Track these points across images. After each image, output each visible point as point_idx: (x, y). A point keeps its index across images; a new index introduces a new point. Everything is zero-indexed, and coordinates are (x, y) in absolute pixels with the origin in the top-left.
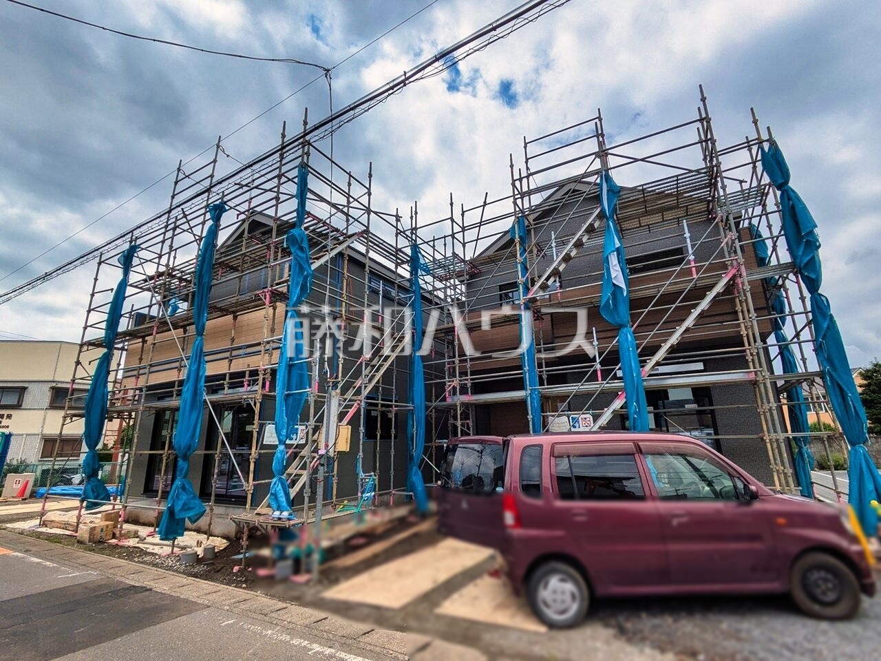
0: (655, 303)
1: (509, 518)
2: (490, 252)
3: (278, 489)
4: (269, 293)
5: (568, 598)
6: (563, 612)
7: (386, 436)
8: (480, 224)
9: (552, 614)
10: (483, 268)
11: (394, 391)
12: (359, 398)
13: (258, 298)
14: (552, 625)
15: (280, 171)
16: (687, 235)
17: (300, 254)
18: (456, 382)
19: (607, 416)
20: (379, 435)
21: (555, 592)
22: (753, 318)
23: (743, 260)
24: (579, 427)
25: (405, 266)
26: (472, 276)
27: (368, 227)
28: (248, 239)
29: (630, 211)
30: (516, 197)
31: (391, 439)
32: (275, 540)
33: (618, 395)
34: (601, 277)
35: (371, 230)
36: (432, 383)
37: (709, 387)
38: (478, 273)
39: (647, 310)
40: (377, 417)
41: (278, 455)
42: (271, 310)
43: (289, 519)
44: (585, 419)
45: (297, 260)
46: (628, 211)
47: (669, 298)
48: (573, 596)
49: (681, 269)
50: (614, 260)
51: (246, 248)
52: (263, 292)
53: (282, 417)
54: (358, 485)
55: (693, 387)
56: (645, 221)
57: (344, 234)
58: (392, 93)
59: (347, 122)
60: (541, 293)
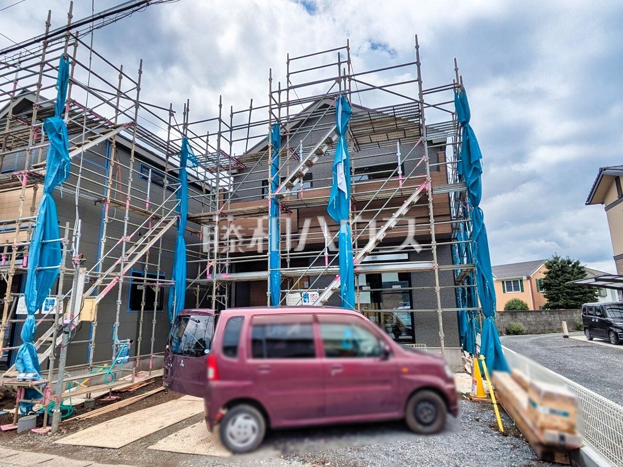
0: (367, 206)
1: (211, 373)
2: (256, 151)
3: (25, 354)
4: (26, 175)
5: (249, 430)
6: (245, 441)
7: (149, 307)
8: (249, 126)
9: (236, 443)
10: (248, 165)
11: (159, 268)
12: (119, 274)
13: (15, 179)
14: (235, 451)
15: (43, 59)
16: (399, 154)
17: (57, 141)
18: (213, 263)
19: (327, 293)
20: (143, 307)
21: (240, 427)
22: (432, 223)
23: (430, 178)
24: (308, 302)
25: (176, 157)
26: (240, 170)
27: (135, 120)
28: (13, 119)
29: (361, 130)
30: (272, 107)
31: (154, 310)
32: (20, 399)
33: (336, 277)
34: (329, 182)
35: (138, 122)
36: (198, 263)
37: (410, 273)
38: (244, 169)
39: (362, 211)
40: (142, 291)
41: (27, 324)
42: (31, 190)
43: (34, 380)
44: (313, 295)
45: (54, 147)
46: (360, 129)
47: (377, 203)
48: (254, 429)
49: (388, 181)
50: (341, 169)
51: (10, 128)
52: (20, 174)
53: (33, 290)
54: (113, 350)
55: (399, 272)
56: (375, 138)
57: (112, 124)
58: (136, 10)
59: (97, 28)
60: (288, 191)
